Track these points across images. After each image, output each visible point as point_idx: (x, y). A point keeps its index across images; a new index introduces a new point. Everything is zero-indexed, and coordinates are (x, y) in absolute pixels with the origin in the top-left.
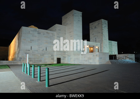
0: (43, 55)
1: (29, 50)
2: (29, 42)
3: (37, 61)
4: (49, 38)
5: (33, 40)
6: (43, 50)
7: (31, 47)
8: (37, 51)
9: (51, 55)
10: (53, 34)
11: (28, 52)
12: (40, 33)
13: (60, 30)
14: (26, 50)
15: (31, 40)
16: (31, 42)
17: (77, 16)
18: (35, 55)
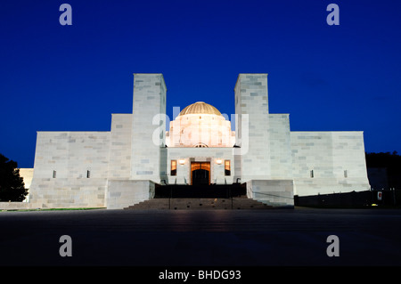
0: (78, 188)
1: (49, 180)
2: (49, 162)
3: (64, 201)
4: (94, 148)
5: (58, 158)
6: (81, 176)
7: (54, 172)
8: (67, 179)
9: (97, 189)
10: (105, 138)
11: (46, 182)
12: (74, 141)
13: (121, 126)
14: (43, 180)
15: (53, 158)
16: (54, 162)
17: (145, 86)
18: (59, 189)
